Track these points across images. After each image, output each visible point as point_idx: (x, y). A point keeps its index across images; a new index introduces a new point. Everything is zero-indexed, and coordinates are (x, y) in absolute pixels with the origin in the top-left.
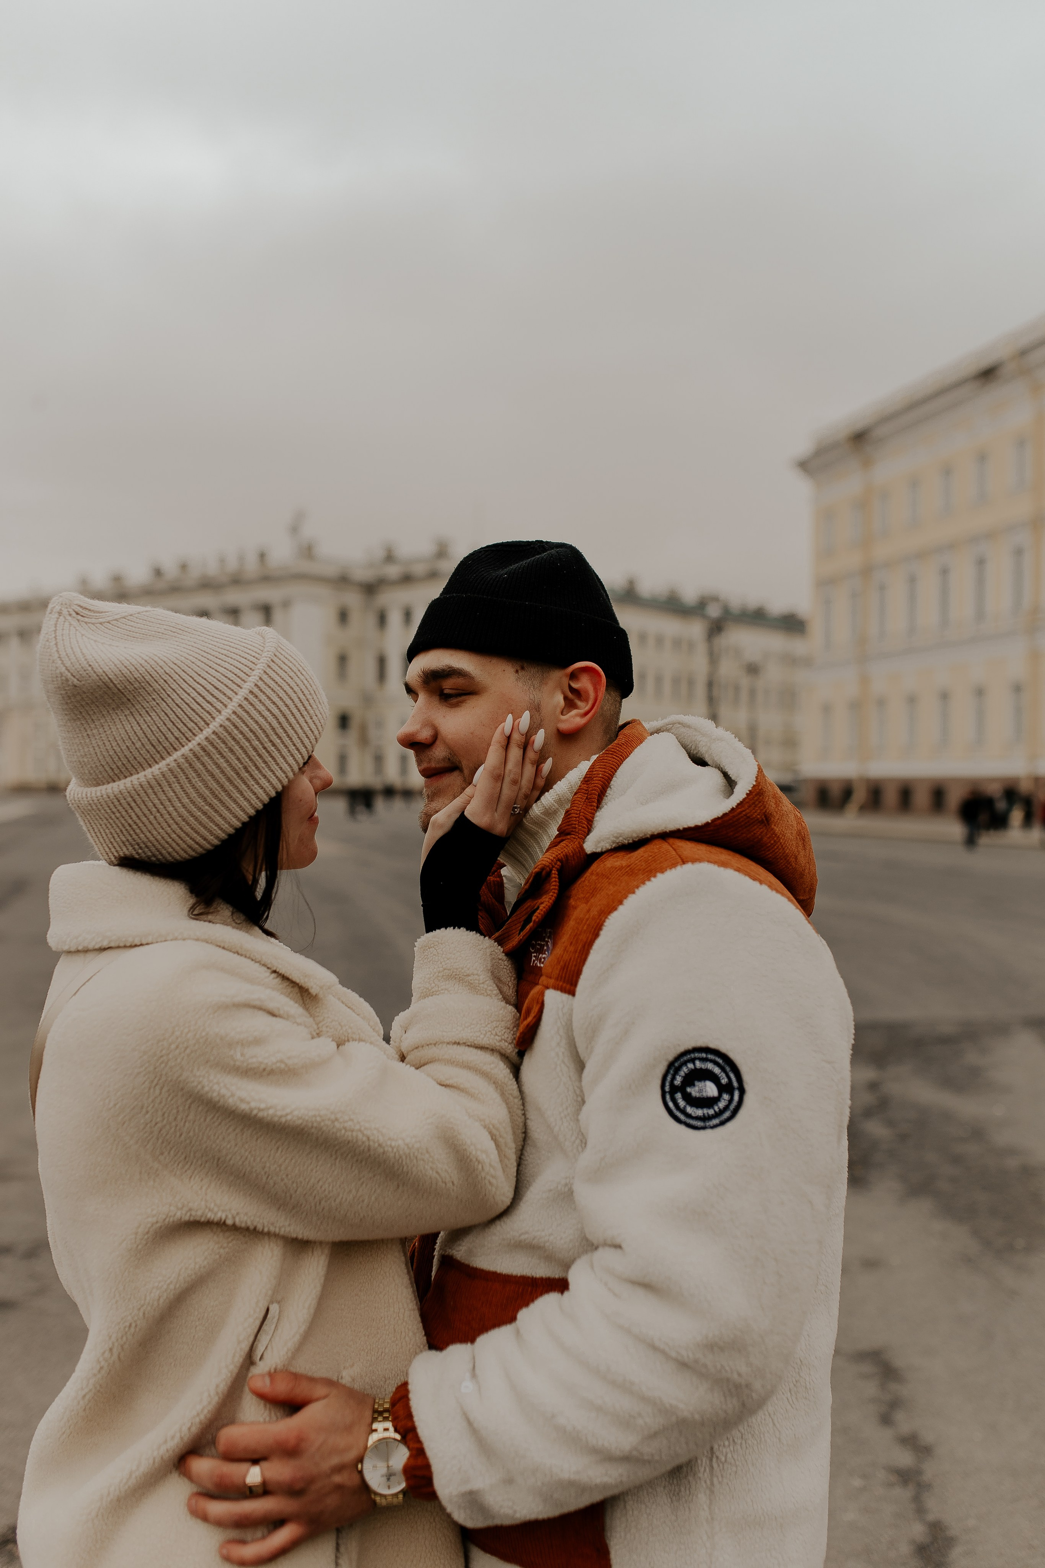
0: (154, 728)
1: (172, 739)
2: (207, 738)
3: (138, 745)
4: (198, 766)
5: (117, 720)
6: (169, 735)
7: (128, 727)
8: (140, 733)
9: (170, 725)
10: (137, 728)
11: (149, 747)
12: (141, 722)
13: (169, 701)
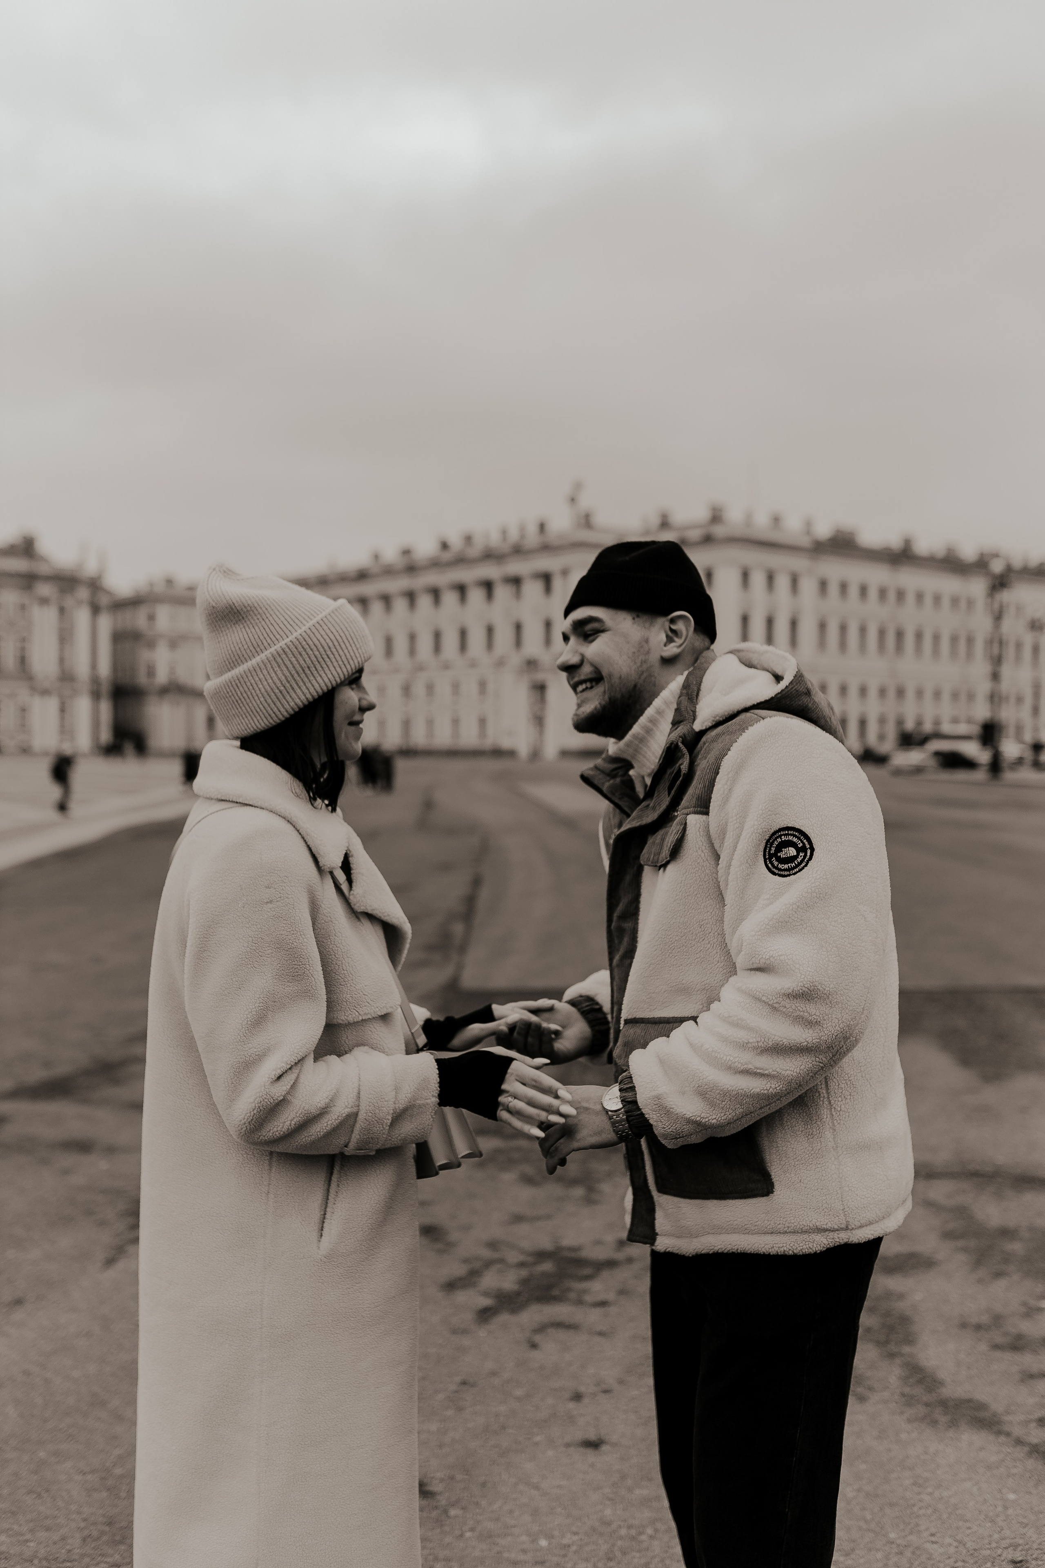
0: (256, 636)
1: (266, 644)
2: (286, 644)
3: (246, 647)
4: (279, 660)
5: (236, 631)
6: (264, 642)
7: (241, 636)
8: (247, 639)
9: (266, 635)
10: (246, 636)
11: (252, 648)
12: (249, 632)
13: (267, 621)
